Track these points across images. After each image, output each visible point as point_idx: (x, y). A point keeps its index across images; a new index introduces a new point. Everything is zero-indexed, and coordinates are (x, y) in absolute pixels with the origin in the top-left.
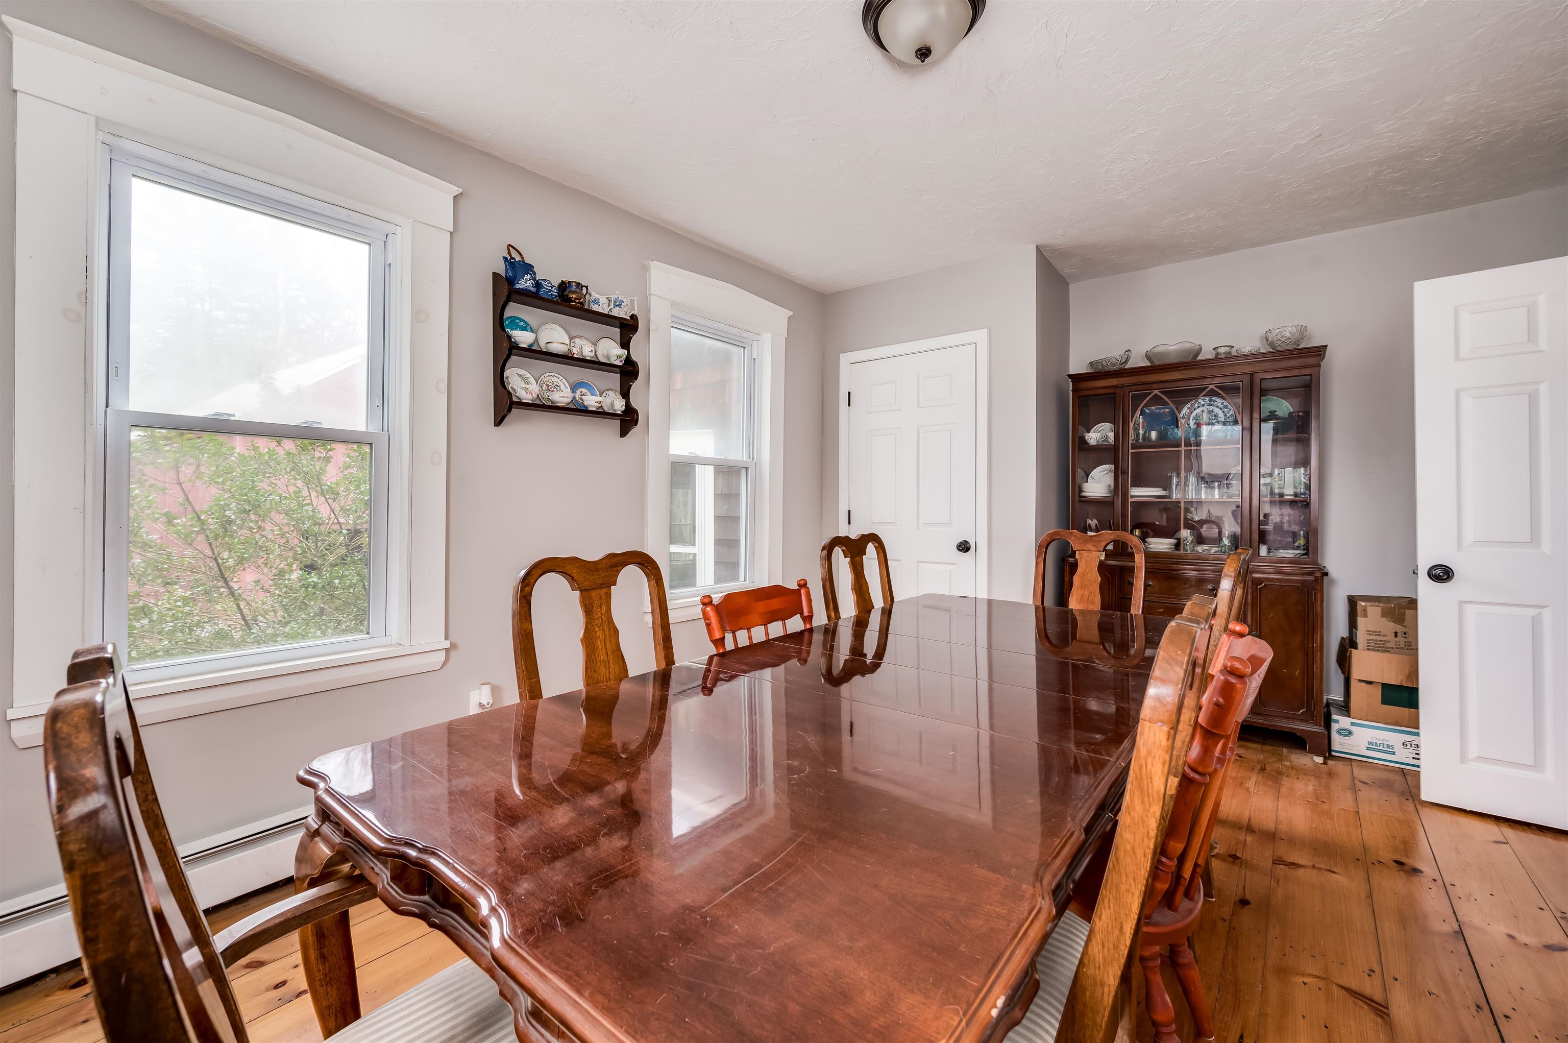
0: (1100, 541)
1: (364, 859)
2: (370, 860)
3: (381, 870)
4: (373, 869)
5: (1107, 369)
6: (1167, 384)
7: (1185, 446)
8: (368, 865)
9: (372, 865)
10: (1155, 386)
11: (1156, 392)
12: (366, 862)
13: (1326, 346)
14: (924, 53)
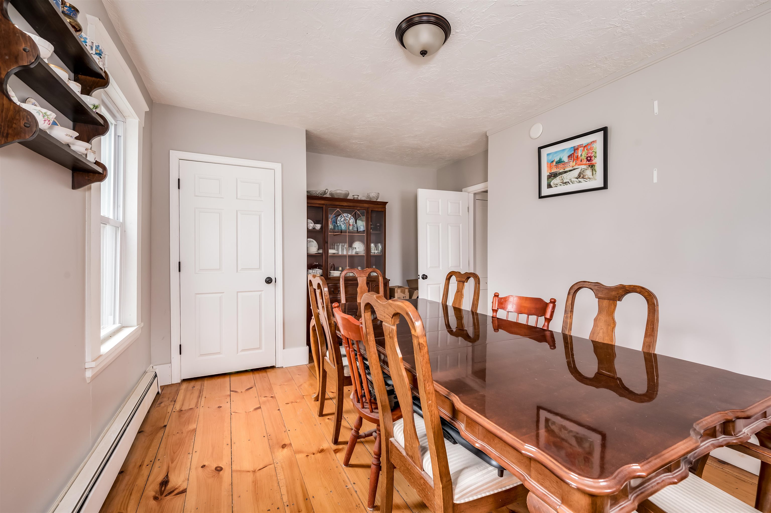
0: (366, 273)
1: (648, 489)
2: (651, 484)
3: (661, 478)
4: (658, 483)
5: (318, 195)
6: (343, 207)
7: (348, 233)
8: (655, 486)
9: (655, 483)
10: (338, 207)
11: (338, 209)
12: (652, 487)
13: (387, 203)
14: (424, 53)
